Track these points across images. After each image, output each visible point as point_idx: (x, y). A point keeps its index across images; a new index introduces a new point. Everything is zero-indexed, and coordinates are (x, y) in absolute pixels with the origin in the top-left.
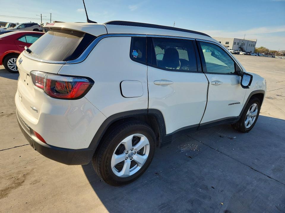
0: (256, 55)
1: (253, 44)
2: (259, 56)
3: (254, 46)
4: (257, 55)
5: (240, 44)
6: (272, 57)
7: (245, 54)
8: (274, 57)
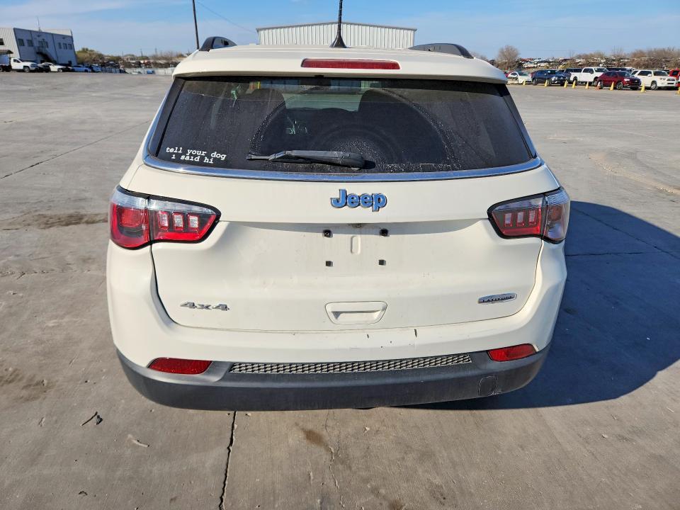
0: (86, 71)
1: (67, 42)
2: (93, 71)
3: (71, 46)
4: (89, 70)
5: (36, 44)
6: (121, 71)
7: (64, 70)
8: (125, 72)
